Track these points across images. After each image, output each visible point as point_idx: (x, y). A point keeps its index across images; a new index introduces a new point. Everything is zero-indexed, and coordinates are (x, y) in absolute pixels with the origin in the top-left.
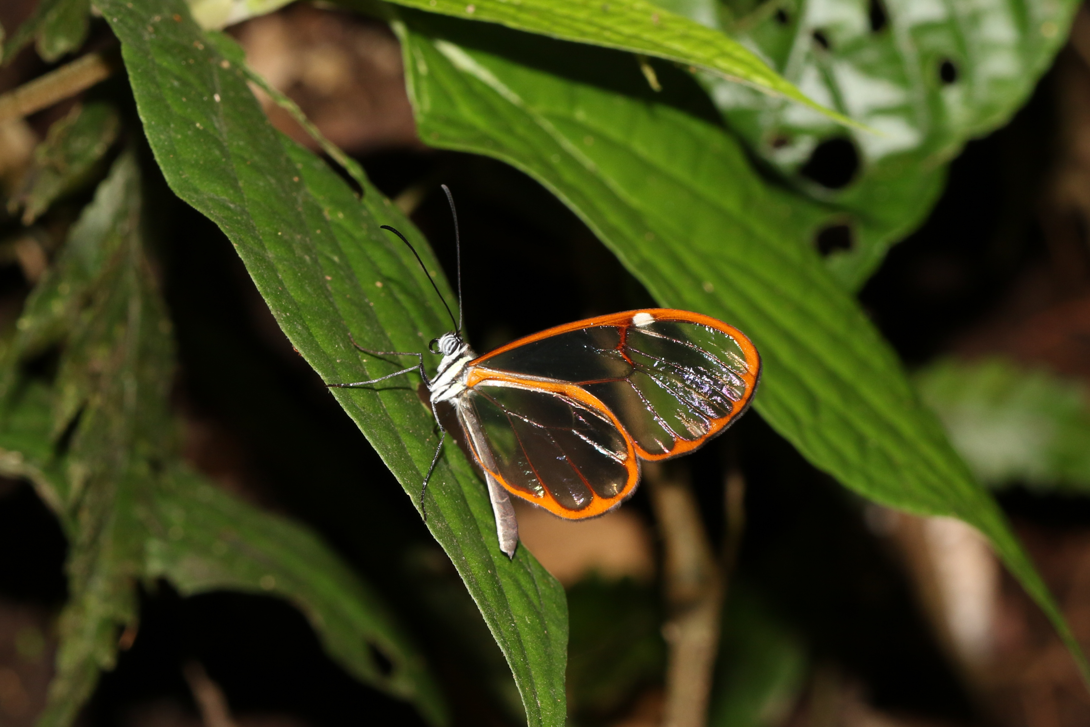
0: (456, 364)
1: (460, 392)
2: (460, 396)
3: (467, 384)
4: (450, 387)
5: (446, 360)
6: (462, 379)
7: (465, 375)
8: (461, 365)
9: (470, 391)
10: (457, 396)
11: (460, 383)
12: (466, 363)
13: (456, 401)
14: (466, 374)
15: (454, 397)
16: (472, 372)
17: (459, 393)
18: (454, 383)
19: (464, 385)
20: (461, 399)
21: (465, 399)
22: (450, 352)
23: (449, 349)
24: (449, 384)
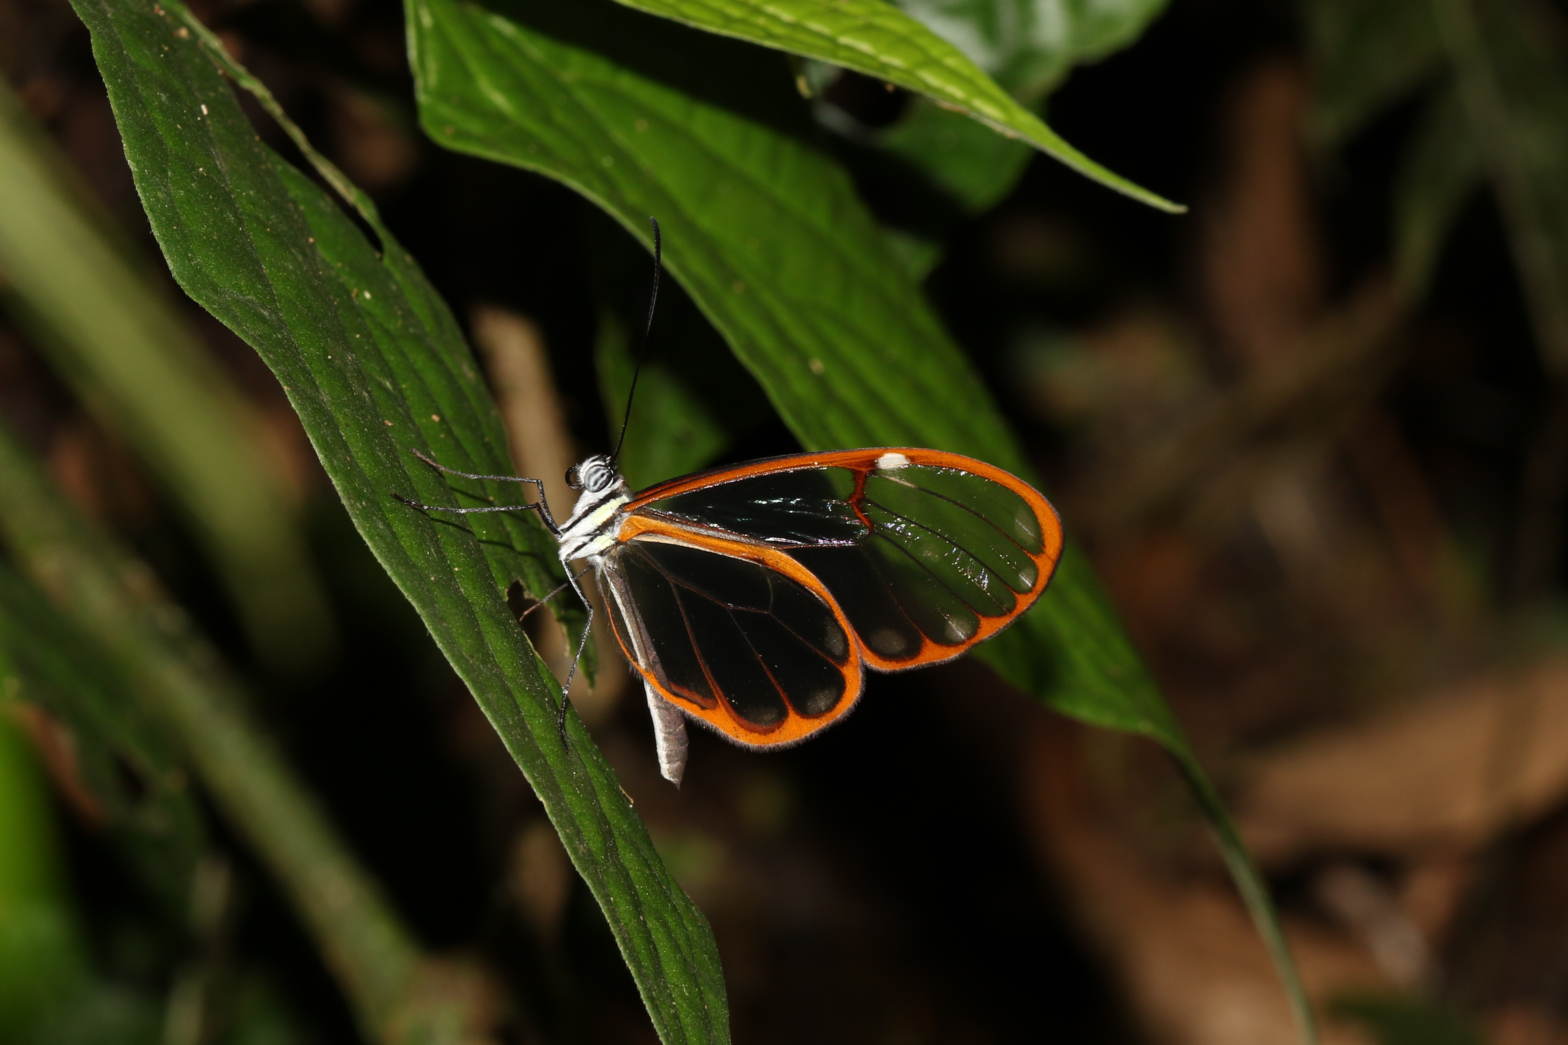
0: (603, 507)
1: (607, 548)
2: (606, 553)
3: (620, 538)
4: (591, 540)
5: (588, 498)
6: (611, 530)
7: (616, 523)
8: (611, 508)
9: (620, 548)
10: (602, 553)
11: (608, 535)
12: (620, 507)
13: (599, 560)
14: (618, 523)
15: (598, 554)
16: (628, 521)
17: (605, 550)
18: (598, 535)
19: (613, 538)
20: (606, 557)
21: (612, 558)
22: (596, 488)
23: (596, 483)
24: (588, 535)
